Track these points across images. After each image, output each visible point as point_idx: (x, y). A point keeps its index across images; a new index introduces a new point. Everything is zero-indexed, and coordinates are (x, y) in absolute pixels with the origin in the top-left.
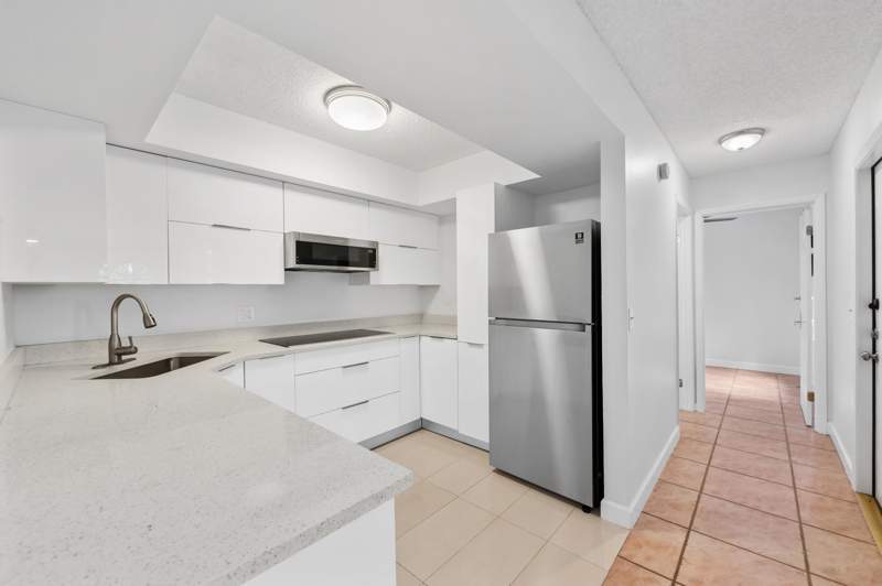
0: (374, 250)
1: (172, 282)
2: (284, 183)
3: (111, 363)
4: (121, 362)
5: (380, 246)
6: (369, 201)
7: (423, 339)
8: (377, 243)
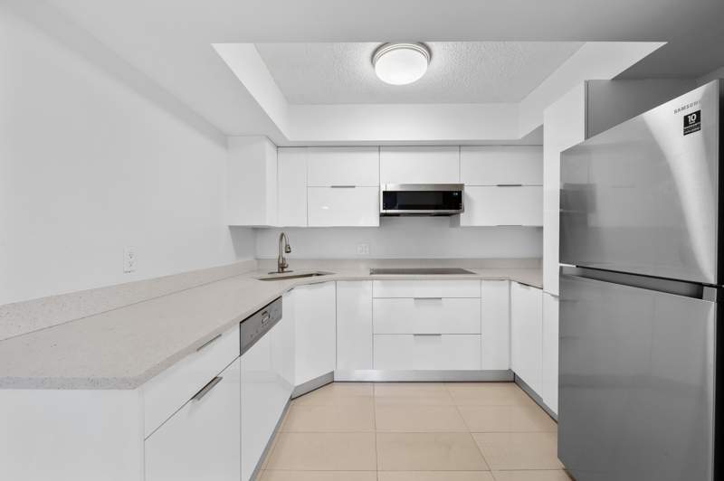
0: (460, 193)
1: (310, 226)
2: (380, 147)
3: (279, 272)
4: (283, 272)
5: (466, 188)
6: (460, 146)
7: (513, 283)
8: (462, 186)
